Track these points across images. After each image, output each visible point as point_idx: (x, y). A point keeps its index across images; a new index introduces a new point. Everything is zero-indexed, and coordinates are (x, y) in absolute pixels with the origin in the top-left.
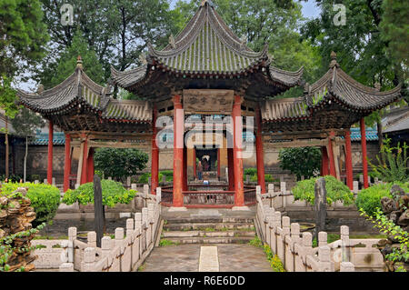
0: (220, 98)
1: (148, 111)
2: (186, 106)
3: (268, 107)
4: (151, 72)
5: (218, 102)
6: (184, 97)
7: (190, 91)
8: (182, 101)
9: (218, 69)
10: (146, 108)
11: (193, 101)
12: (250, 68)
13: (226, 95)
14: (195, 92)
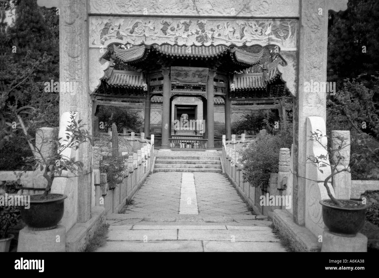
0: (198, 73)
1: (143, 80)
2: (173, 78)
3: (235, 80)
4: (147, 54)
5: (197, 76)
6: (172, 72)
7: (176, 68)
8: (170, 74)
9: (197, 53)
10: (141, 78)
11: (178, 75)
12: (221, 53)
13: (203, 71)
14: (180, 68)
